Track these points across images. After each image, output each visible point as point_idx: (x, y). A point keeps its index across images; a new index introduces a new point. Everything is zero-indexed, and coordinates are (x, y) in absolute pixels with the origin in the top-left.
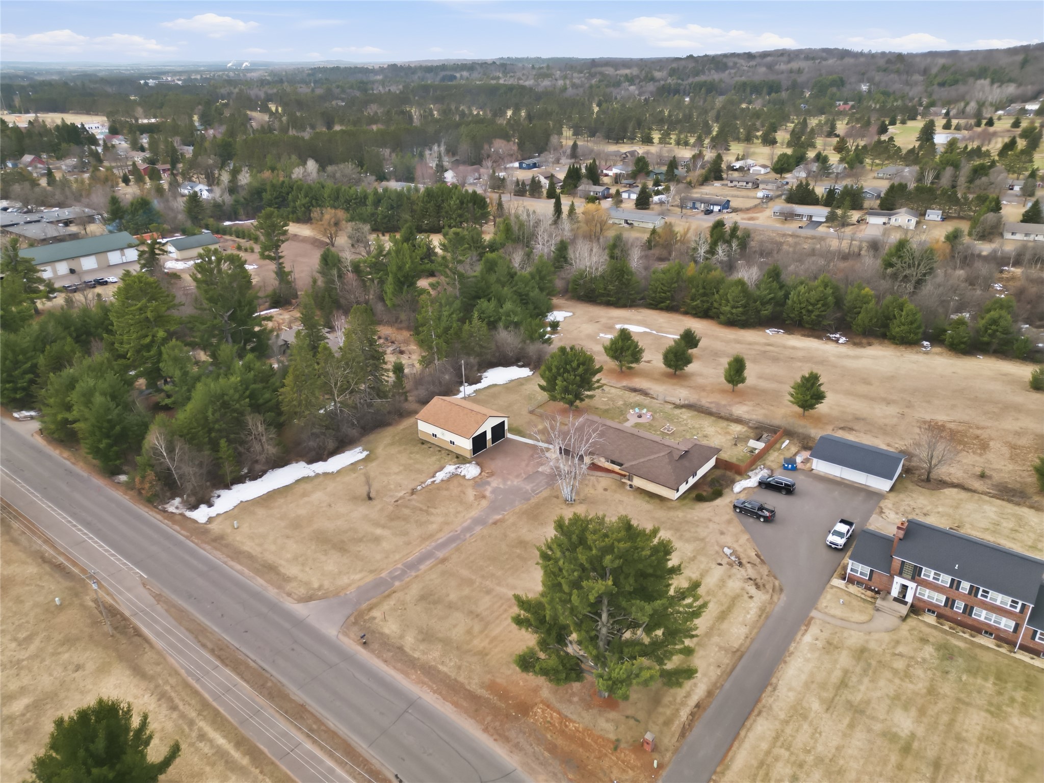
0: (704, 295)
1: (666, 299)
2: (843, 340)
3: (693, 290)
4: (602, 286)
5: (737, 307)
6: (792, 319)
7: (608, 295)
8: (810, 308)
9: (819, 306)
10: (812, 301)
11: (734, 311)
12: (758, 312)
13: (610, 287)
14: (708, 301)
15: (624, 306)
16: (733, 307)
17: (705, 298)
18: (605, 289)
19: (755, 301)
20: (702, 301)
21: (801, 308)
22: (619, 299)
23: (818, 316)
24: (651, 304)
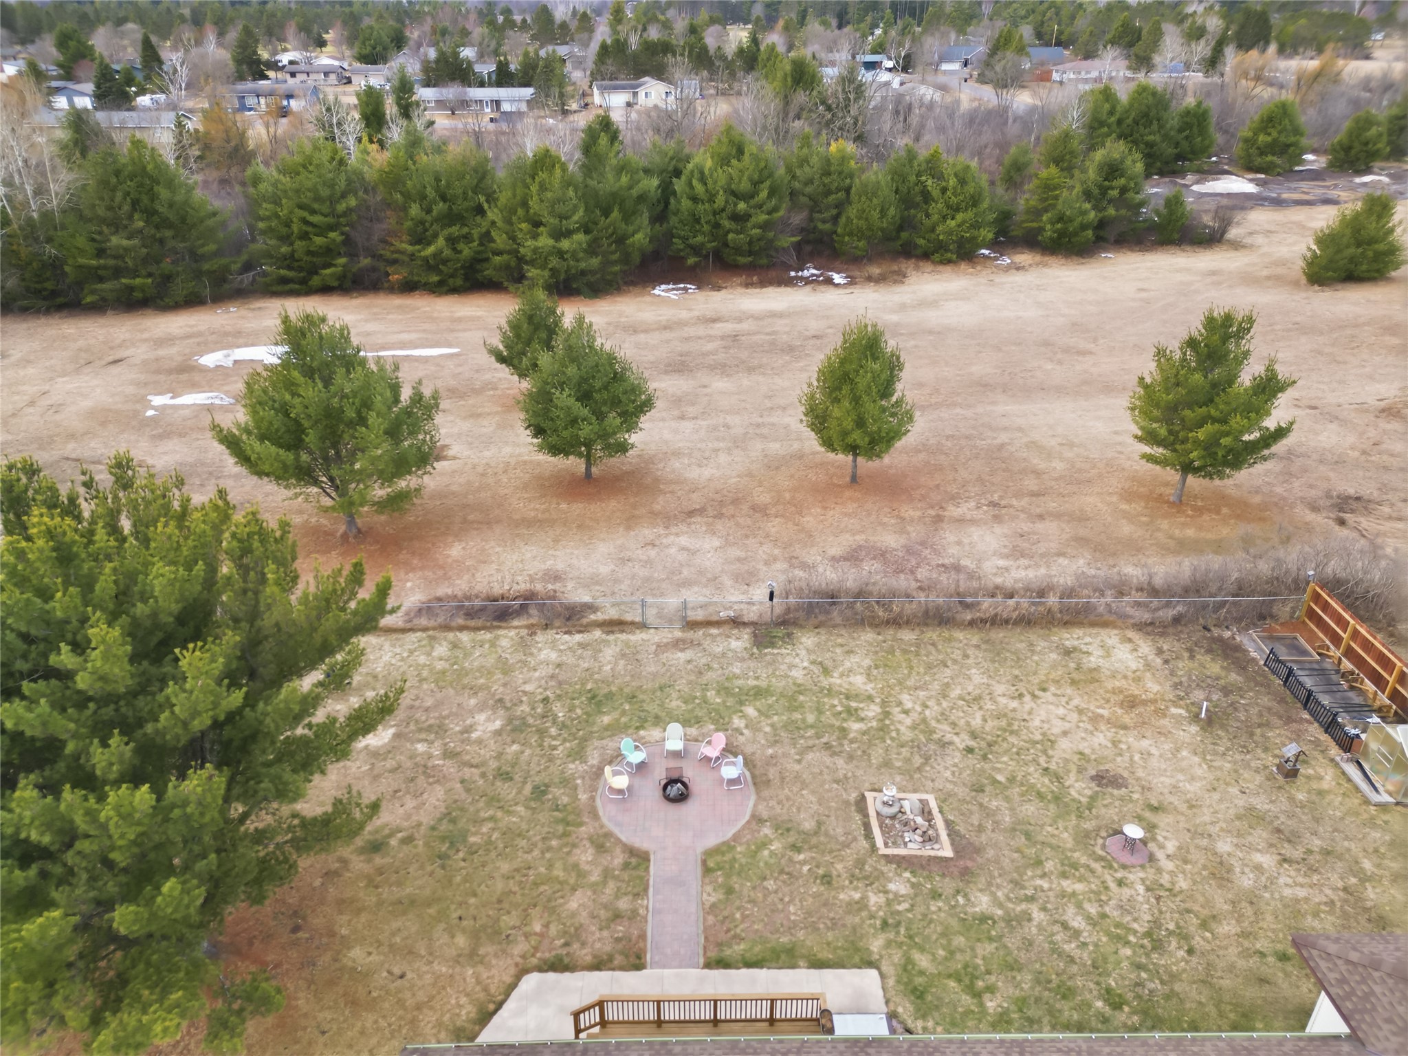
0: (451, 218)
1: (329, 252)
2: (838, 278)
3: (415, 210)
4: (81, 241)
5: (568, 234)
6: (696, 250)
7: (117, 273)
8: (742, 206)
9: (764, 194)
10: (745, 186)
11: (565, 244)
12: (621, 240)
13: (116, 241)
14: (467, 238)
15: (192, 302)
16: (558, 235)
17: (455, 230)
18: (101, 253)
19: (606, 213)
20: (452, 241)
21: (715, 213)
22: (168, 278)
23: (765, 226)
24: (284, 281)
